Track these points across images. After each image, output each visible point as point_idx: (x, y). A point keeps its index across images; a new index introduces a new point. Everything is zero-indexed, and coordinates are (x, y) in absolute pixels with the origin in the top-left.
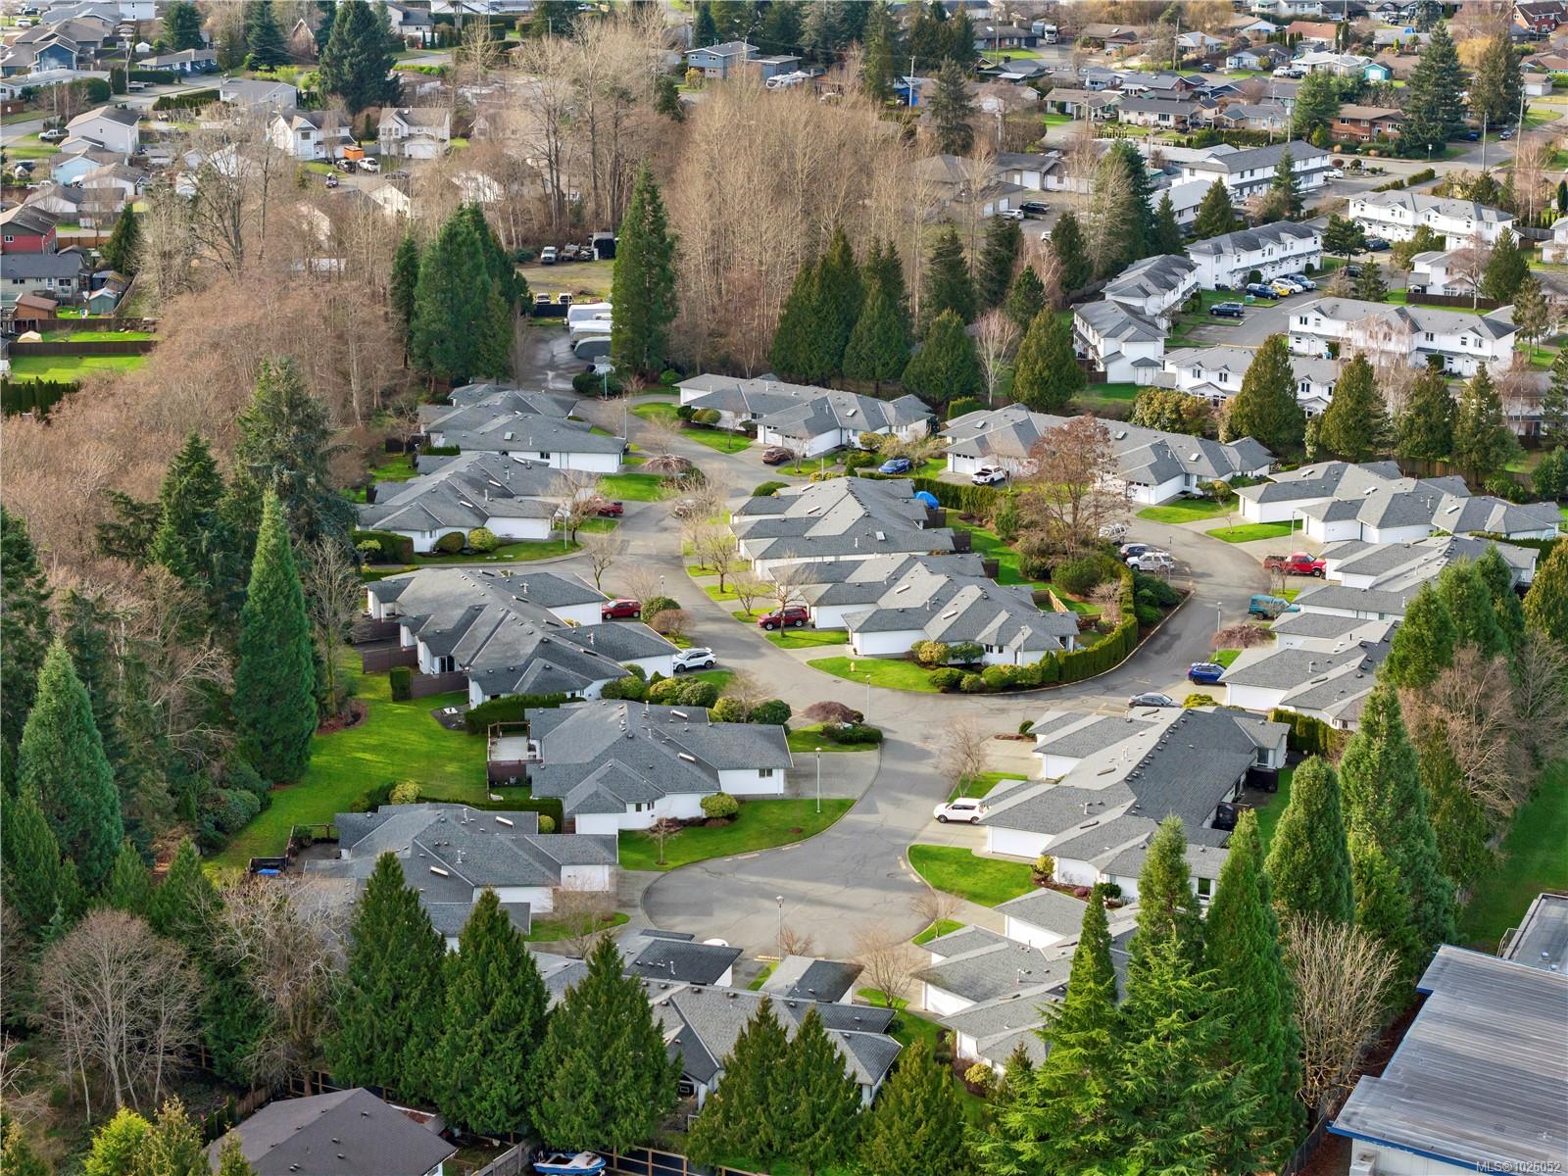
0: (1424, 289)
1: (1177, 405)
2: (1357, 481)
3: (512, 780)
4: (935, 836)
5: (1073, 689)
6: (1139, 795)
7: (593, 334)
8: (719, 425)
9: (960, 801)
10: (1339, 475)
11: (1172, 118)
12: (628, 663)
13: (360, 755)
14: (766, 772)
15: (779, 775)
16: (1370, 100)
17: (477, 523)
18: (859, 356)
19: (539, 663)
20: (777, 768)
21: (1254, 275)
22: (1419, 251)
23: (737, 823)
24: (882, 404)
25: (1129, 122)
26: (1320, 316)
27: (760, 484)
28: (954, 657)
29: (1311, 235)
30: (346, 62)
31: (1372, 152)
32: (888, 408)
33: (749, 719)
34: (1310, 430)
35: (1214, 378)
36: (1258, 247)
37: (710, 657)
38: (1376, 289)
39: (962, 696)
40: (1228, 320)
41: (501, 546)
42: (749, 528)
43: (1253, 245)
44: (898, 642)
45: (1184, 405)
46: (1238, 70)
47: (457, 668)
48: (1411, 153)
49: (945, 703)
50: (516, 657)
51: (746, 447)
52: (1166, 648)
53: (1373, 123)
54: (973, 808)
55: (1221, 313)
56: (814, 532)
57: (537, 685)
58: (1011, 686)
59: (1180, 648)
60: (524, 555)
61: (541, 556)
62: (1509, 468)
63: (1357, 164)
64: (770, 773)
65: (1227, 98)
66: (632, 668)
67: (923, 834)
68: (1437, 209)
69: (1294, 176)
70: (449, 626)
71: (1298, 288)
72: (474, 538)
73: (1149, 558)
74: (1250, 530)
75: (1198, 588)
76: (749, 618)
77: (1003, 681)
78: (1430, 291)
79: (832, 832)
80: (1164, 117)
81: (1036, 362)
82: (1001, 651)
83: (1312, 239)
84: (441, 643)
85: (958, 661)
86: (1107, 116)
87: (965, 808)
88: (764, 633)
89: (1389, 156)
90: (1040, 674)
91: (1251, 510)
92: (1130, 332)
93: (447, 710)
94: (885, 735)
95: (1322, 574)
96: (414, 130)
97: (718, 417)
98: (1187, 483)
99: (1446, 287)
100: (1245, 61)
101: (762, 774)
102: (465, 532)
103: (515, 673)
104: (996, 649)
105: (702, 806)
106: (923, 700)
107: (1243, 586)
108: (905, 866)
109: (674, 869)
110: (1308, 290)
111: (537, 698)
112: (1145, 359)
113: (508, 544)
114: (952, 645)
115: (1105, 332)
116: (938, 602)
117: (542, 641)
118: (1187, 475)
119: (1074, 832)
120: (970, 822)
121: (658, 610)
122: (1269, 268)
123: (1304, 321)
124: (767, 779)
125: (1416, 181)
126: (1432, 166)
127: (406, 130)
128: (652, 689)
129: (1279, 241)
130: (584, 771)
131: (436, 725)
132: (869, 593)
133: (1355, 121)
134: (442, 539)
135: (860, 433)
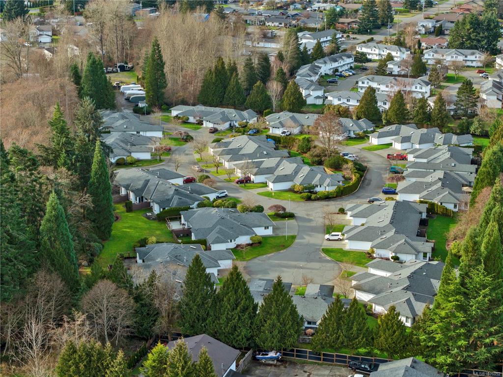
0: (391, 72)
1: (339, 109)
2: (406, 130)
3: (181, 235)
4: (327, 245)
5: (347, 198)
6: (395, 228)
7: (134, 94)
8: (189, 121)
9: (333, 233)
10: (400, 128)
11: (283, 24)
12: (204, 196)
13: (125, 230)
14: (267, 228)
15: (271, 228)
16: (345, 17)
17: (129, 155)
18: (229, 98)
19: (176, 197)
20: (270, 226)
21: (336, 70)
22: (388, 61)
23: (262, 244)
24: (242, 112)
25: (269, 25)
26: (369, 81)
27: (214, 139)
28: (306, 189)
29: (351, 57)
30: (13, 11)
31: (350, 33)
32: (245, 113)
33: (251, 211)
34: (384, 116)
35: (345, 101)
36: (337, 61)
37: (226, 193)
38: (383, 72)
39: (312, 202)
40: (333, 84)
41: (136, 162)
42: (220, 152)
43: (335, 61)
44: (286, 185)
45: (341, 109)
46: (294, 9)
47: (145, 200)
48: (363, 33)
49: (308, 204)
50: (167, 195)
51: (200, 128)
52: (369, 184)
53: (349, 24)
54: (338, 235)
55: (330, 82)
56: (242, 152)
57: (178, 204)
58: (327, 198)
59: (373, 183)
60: (145, 164)
61: (151, 165)
62: (449, 125)
63: (348, 36)
64: (268, 228)
65: (298, 17)
66: (205, 197)
67: (323, 244)
68: (386, 48)
69: (337, 39)
70: (140, 187)
71: (351, 74)
72: (129, 160)
73: (350, 157)
74: (376, 147)
75: (369, 165)
76: (230, 181)
77: (325, 196)
78: (393, 73)
79: (293, 245)
80: (280, 24)
81: (291, 97)
82: (320, 187)
83: (351, 59)
84: (138, 192)
85: (307, 191)
86: (261, 24)
87: (335, 235)
88: (238, 185)
89: (356, 34)
90: (336, 194)
91: (374, 141)
92: (313, 87)
93: (148, 214)
94: (295, 215)
95: (406, 159)
96: (41, 33)
97: (188, 119)
98: (349, 134)
99: (398, 72)
100: (297, 6)
101: (265, 228)
102: (125, 157)
103: (169, 200)
104: (319, 186)
105: (251, 239)
106: (301, 203)
107: (383, 164)
108: (323, 255)
109: (249, 260)
110: (354, 74)
111: (180, 208)
112: (318, 96)
113: (139, 161)
114: (305, 185)
115: (304, 88)
116: (296, 172)
117: (175, 190)
118: (349, 131)
119: (378, 241)
120: (337, 240)
121: (204, 179)
122: (340, 68)
123: (363, 83)
124: (267, 230)
125: (369, 41)
126: (372, 36)
127: (39, 33)
128: (214, 204)
129: (343, 59)
130: (211, 230)
131: (145, 219)
132: (270, 171)
133: (343, 23)
134: (117, 160)
135: (238, 122)
